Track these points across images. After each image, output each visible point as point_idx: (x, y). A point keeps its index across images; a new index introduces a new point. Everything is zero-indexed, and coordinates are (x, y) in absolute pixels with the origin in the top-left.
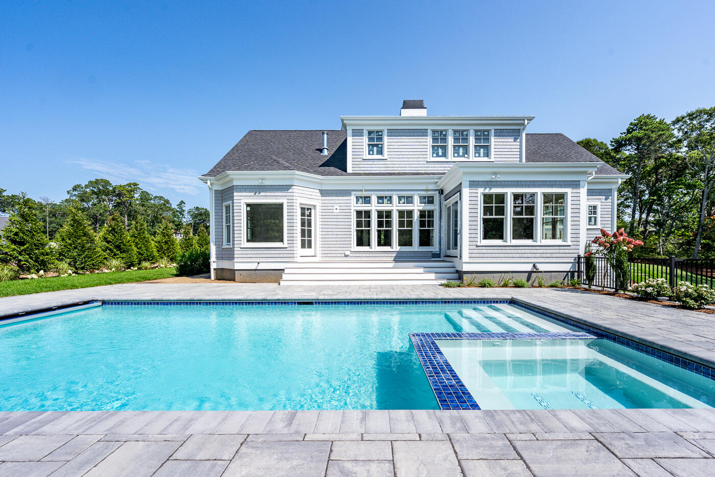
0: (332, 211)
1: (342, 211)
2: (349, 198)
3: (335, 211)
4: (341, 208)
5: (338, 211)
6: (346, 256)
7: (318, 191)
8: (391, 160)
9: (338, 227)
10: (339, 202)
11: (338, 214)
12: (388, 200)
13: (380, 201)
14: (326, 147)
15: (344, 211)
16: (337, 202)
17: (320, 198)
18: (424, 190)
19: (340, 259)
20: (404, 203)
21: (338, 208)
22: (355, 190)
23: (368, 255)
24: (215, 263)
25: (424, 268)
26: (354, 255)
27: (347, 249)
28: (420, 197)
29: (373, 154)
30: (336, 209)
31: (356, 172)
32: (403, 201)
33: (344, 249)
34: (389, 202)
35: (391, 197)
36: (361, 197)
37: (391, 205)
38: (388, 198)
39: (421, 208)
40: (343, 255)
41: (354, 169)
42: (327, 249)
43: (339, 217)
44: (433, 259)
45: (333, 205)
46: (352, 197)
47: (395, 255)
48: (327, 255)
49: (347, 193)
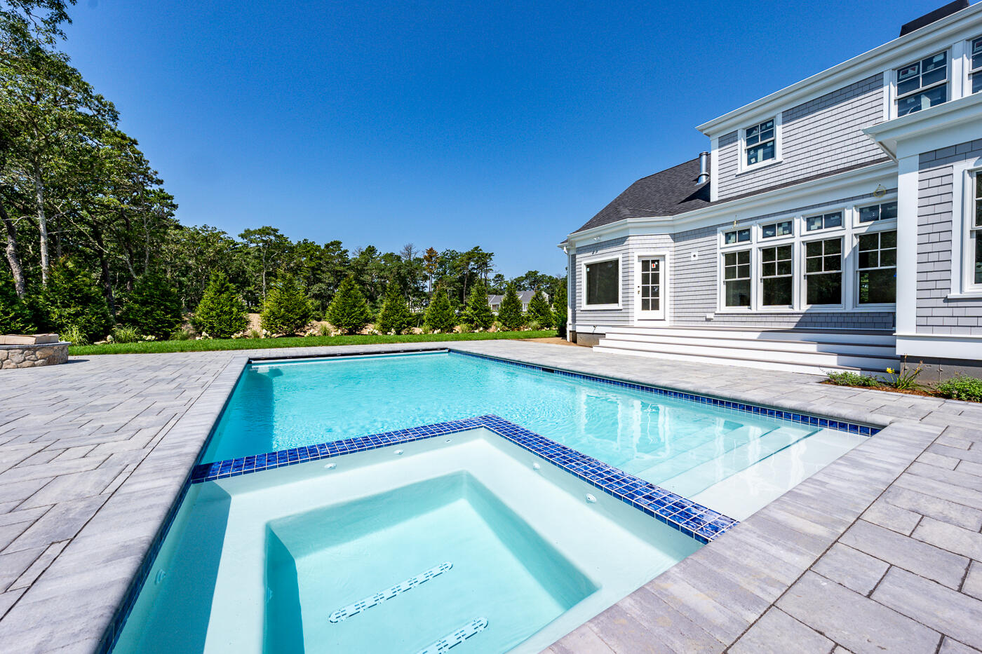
0: (689, 259)
1: (702, 257)
2: (713, 237)
3: (693, 258)
4: (701, 253)
5: (697, 258)
6: (708, 320)
7: (669, 236)
8: (790, 160)
9: (697, 280)
10: (699, 245)
11: (697, 262)
12: (784, 229)
13: (767, 232)
14: (704, 173)
15: (706, 257)
16: (695, 246)
17: (673, 245)
18: (871, 195)
19: (700, 324)
20: (820, 228)
21: (697, 254)
22: (719, 226)
23: (744, 319)
24: (571, 326)
25: (819, 343)
26: (721, 319)
27: (710, 310)
28: (861, 211)
29: (756, 162)
30: (694, 256)
31: (724, 197)
32: (817, 224)
33: (705, 310)
34: (787, 232)
35: (790, 223)
36: (734, 233)
37: (790, 236)
38: (786, 225)
39: (863, 231)
40: (704, 319)
41: (721, 194)
42: (680, 310)
43: (699, 266)
45: (689, 251)
46: (718, 235)
47: (797, 319)
48: (680, 319)
49: (711, 231)
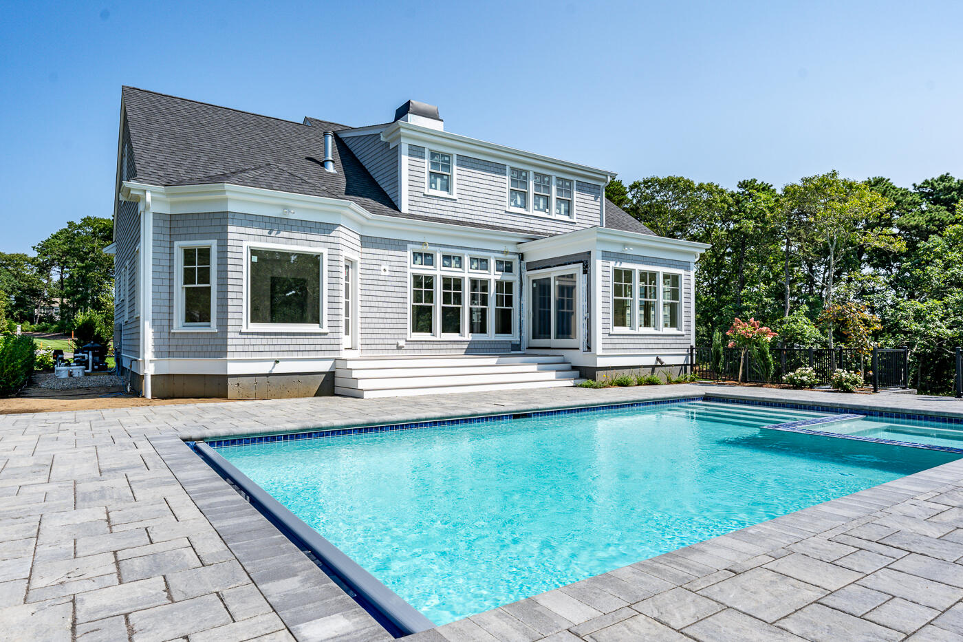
0: (378, 273)
1: (393, 274)
2: (403, 254)
3: (383, 273)
4: (391, 269)
5: (387, 273)
6: (399, 348)
7: (358, 237)
8: (462, 201)
9: (387, 300)
10: (390, 258)
11: (387, 279)
12: (457, 262)
13: (445, 262)
14: (331, 159)
15: (397, 274)
16: (385, 258)
17: (359, 249)
18: (502, 252)
19: (390, 353)
20: (477, 268)
21: (387, 268)
22: (412, 242)
23: (431, 347)
24: (153, 364)
25: (539, 364)
26: (411, 347)
27: (400, 336)
28: (497, 261)
29: (436, 189)
30: (385, 270)
31: (413, 213)
32: (475, 265)
33: (396, 336)
34: (458, 266)
35: (460, 258)
36: (420, 254)
37: (460, 270)
38: (457, 259)
39: (498, 278)
40: (395, 347)
41: (412, 208)
42: (369, 336)
43: (389, 283)
44: (513, 352)
45: (379, 262)
46: (409, 252)
47: (466, 347)
48: (369, 347)
49: (400, 245)
